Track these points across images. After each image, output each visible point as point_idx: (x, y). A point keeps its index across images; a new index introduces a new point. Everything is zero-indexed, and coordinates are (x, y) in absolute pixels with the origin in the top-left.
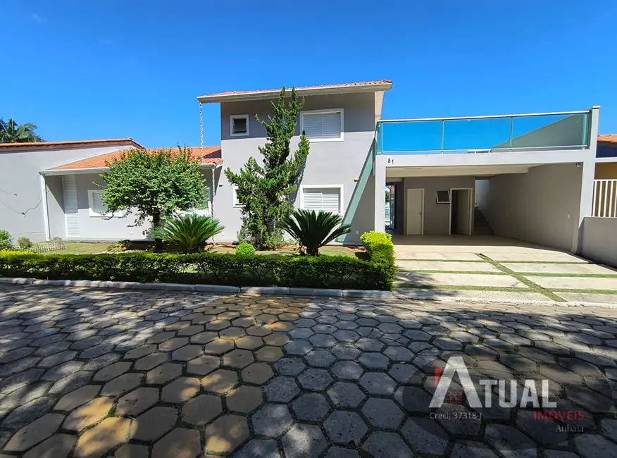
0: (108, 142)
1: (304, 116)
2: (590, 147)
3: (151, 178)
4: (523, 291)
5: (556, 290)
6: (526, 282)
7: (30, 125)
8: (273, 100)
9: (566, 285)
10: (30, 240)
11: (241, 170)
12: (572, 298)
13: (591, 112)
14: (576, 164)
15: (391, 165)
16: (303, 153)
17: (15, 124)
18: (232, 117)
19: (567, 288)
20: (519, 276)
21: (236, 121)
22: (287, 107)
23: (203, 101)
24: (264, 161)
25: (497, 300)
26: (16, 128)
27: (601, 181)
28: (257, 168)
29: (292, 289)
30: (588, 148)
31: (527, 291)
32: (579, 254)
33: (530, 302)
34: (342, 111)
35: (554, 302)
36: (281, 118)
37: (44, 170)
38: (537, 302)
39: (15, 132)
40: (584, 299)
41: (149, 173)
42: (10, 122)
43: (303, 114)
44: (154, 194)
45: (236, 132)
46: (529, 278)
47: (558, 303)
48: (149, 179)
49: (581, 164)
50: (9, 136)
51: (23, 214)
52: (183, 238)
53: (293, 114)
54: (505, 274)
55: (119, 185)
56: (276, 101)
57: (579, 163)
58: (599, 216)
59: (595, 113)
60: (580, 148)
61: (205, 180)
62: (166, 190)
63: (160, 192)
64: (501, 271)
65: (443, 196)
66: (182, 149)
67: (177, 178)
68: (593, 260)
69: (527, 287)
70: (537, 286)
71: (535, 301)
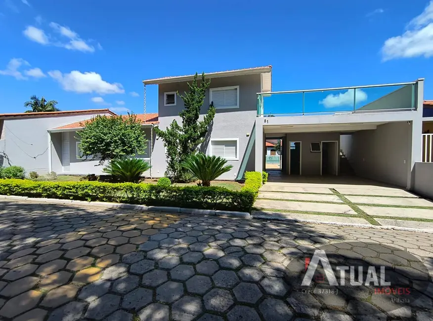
0: (93, 111)
1: (213, 91)
2: (418, 109)
3: (107, 134)
4: (351, 216)
5: (377, 217)
6: (357, 210)
7: (54, 102)
8: (188, 82)
9: (388, 213)
10: (37, 173)
11: (167, 128)
12: (388, 223)
13: (417, 83)
14: (407, 122)
15: (266, 124)
16: (210, 117)
17: (45, 101)
18: (165, 94)
19: (387, 215)
20: (354, 206)
21: (168, 96)
22: (199, 86)
23: (146, 83)
24: (183, 122)
25: (327, 222)
26: (46, 103)
27: (426, 135)
28: (177, 127)
29: (181, 209)
30: (416, 110)
31: (354, 216)
32: (412, 191)
33: (351, 224)
34: (238, 87)
35: (371, 225)
36: (194, 93)
37: (50, 129)
38: (357, 224)
39: (45, 106)
40: (397, 224)
41: (106, 130)
42: (42, 100)
43: (211, 90)
44: (108, 144)
45: (168, 103)
46: (361, 207)
47: (373, 226)
48: (105, 134)
49: (411, 122)
50: (41, 108)
51: (35, 158)
52: (122, 173)
53: (202, 90)
54: (344, 204)
55: (87, 138)
56: (191, 82)
57: (410, 121)
58: (426, 161)
59: (421, 84)
60: (410, 110)
61: (145, 135)
62: (115, 142)
63: (112, 143)
64: (342, 202)
65: (315, 146)
66: (131, 115)
67: (123, 134)
68: (421, 195)
69: (356, 213)
70: (364, 213)
71: (355, 224)
